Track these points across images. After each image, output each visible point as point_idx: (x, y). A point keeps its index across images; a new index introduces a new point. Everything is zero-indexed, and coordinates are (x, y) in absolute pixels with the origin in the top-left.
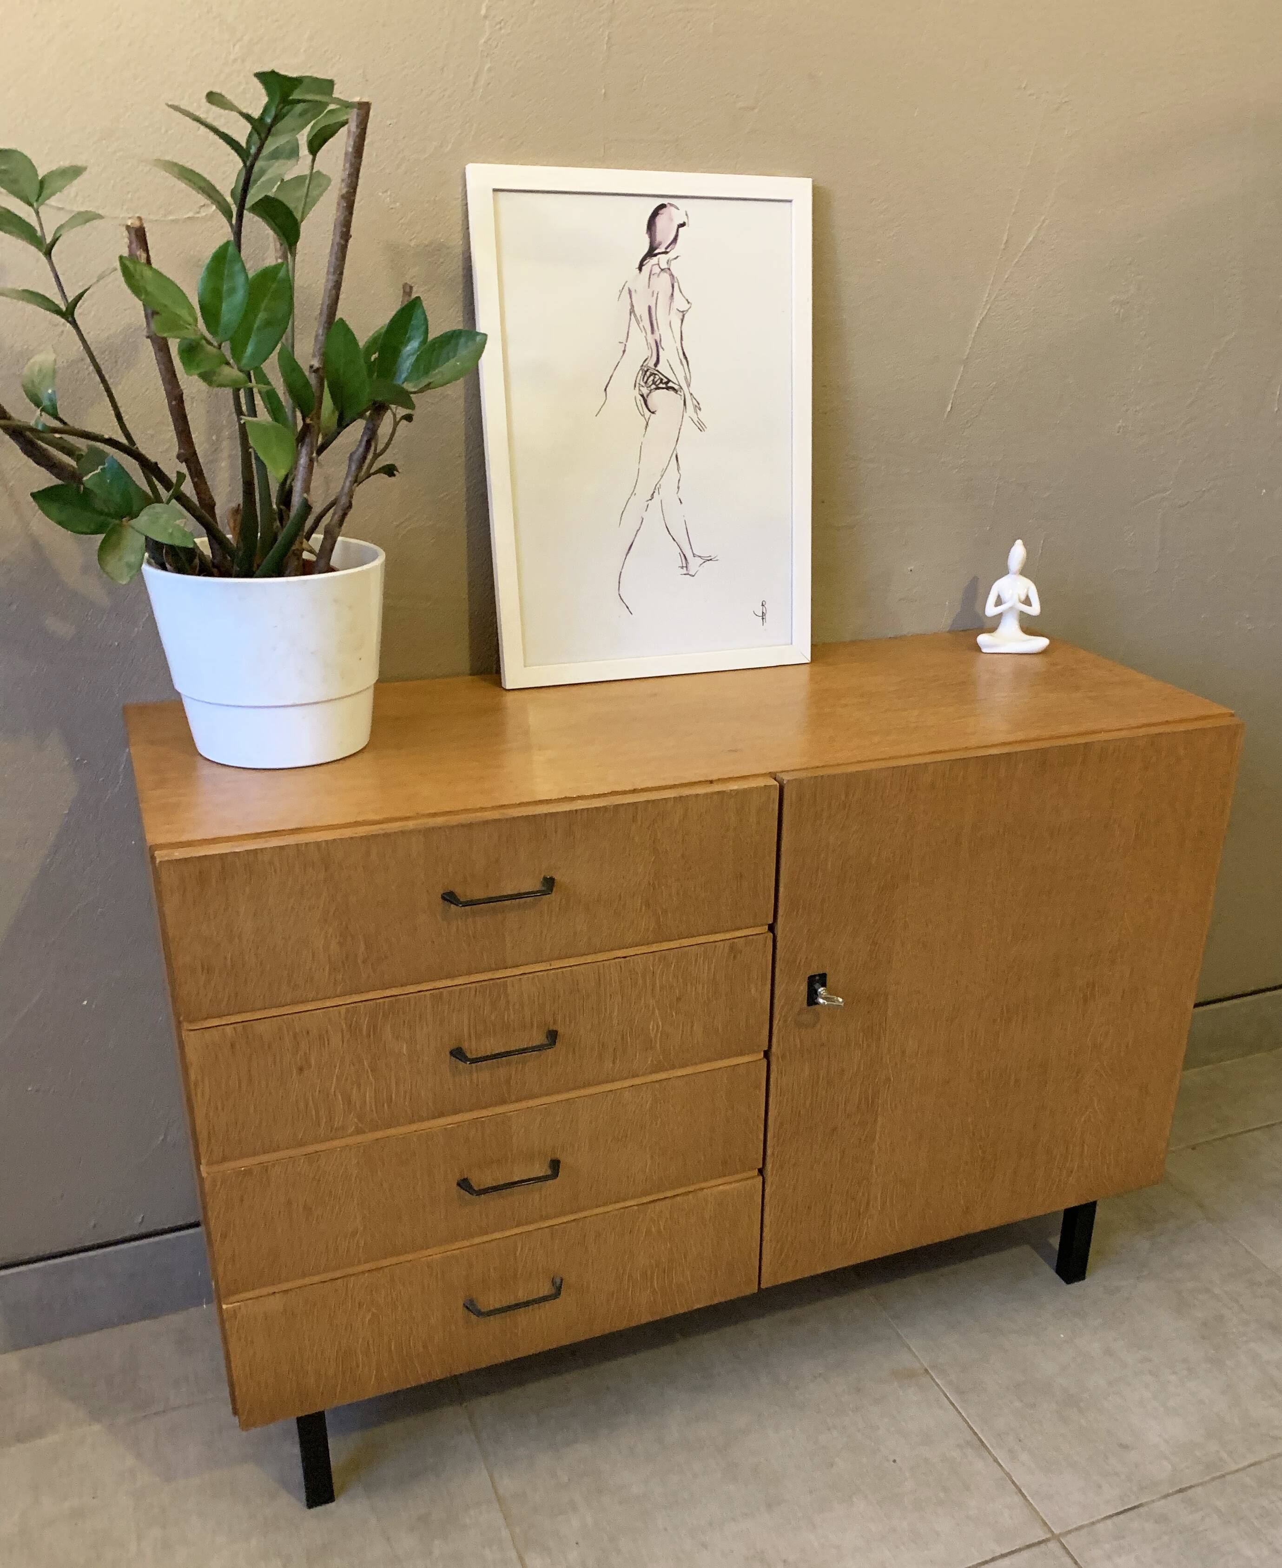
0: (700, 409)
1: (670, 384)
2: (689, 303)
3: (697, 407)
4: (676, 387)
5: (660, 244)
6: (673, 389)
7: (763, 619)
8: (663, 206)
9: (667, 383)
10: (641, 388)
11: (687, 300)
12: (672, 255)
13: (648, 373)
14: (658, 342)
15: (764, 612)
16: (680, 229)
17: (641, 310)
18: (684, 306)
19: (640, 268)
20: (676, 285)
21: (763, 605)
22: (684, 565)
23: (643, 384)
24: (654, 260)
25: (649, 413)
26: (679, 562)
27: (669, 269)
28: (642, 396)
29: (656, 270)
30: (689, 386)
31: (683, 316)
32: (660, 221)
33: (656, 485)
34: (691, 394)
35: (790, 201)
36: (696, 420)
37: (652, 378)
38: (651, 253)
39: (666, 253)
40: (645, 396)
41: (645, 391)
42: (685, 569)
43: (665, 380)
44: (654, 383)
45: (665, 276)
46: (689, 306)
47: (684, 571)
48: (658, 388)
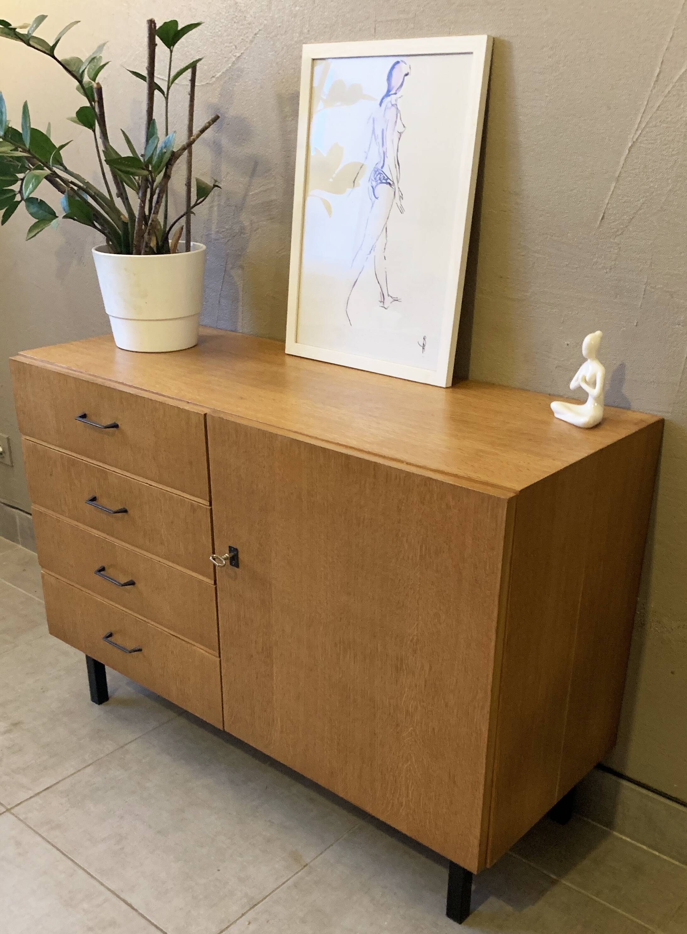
0: (402, 199)
1: (389, 181)
2: (404, 127)
3: (401, 197)
4: (391, 183)
5: (393, 88)
6: (390, 184)
7: (423, 348)
8: (398, 62)
9: (386, 180)
10: (372, 182)
11: (404, 125)
12: (398, 95)
13: (377, 173)
14: (385, 152)
15: (425, 344)
16: (406, 77)
17: (379, 133)
18: (401, 129)
19: (381, 104)
20: (399, 115)
21: (424, 339)
22: (382, 300)
23: (374, 179)
24: (389, 99)
25: (375, 198)
26: (379, 298)
27: (396, 105)
28: (372, 187)
29: (390, 105)
30: (398, 182)
31: (401, 135)
32: (395, 72)
33: (373, 246)
34: (399, 188)
35: (472, 53)
36: (399, 205)
37: (379, 176)
38: (388, 94)
39: (395, 94)
40: (374, 187)
41: (374, 184)
42: (382, 303)
43: (386, 177)
44: (380, 179)
45: (394, 109)
46: (404, 129)
47: (382, 304)
48: (382, 183)
